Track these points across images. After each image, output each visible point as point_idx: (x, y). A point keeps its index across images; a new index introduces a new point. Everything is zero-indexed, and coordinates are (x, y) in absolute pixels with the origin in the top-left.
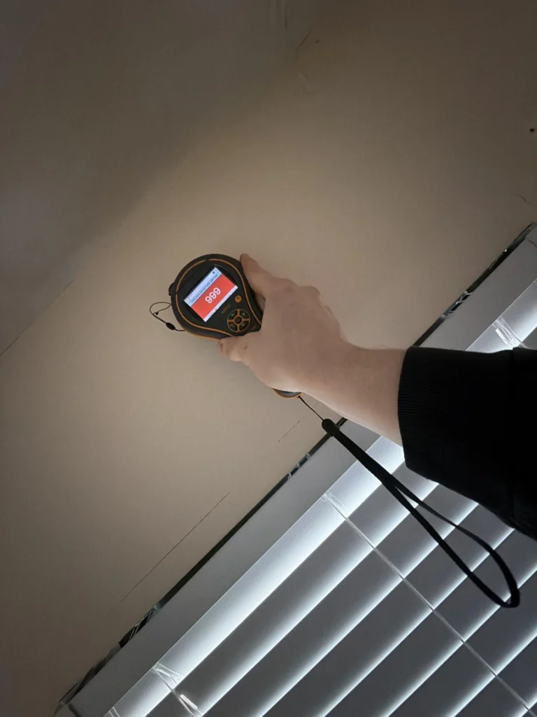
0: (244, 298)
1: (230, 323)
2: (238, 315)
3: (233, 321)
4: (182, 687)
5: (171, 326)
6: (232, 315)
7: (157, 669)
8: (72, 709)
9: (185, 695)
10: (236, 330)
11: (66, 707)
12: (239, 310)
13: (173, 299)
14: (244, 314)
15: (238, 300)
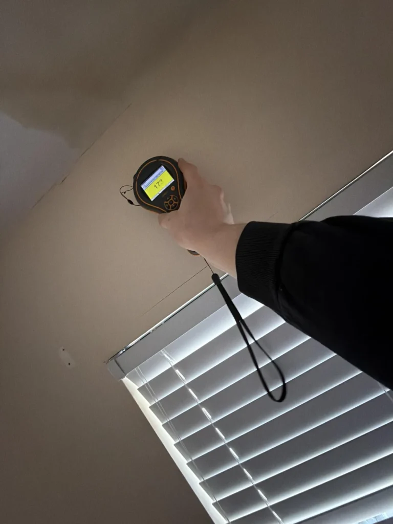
0: (176, 188)
1: (166, 204)
2: (172, 199)
3: (168, 202)
4: (178, 366)
5: (131, 202)
6: (168, 199)
7: (164, 353)
8: (116, 362)
9: (179, 370)
10: (169, 208)
11: (113, 361)
12: (172, 196)
13: (134, 184)
14: (175, 199)
15: (173, 189)
